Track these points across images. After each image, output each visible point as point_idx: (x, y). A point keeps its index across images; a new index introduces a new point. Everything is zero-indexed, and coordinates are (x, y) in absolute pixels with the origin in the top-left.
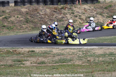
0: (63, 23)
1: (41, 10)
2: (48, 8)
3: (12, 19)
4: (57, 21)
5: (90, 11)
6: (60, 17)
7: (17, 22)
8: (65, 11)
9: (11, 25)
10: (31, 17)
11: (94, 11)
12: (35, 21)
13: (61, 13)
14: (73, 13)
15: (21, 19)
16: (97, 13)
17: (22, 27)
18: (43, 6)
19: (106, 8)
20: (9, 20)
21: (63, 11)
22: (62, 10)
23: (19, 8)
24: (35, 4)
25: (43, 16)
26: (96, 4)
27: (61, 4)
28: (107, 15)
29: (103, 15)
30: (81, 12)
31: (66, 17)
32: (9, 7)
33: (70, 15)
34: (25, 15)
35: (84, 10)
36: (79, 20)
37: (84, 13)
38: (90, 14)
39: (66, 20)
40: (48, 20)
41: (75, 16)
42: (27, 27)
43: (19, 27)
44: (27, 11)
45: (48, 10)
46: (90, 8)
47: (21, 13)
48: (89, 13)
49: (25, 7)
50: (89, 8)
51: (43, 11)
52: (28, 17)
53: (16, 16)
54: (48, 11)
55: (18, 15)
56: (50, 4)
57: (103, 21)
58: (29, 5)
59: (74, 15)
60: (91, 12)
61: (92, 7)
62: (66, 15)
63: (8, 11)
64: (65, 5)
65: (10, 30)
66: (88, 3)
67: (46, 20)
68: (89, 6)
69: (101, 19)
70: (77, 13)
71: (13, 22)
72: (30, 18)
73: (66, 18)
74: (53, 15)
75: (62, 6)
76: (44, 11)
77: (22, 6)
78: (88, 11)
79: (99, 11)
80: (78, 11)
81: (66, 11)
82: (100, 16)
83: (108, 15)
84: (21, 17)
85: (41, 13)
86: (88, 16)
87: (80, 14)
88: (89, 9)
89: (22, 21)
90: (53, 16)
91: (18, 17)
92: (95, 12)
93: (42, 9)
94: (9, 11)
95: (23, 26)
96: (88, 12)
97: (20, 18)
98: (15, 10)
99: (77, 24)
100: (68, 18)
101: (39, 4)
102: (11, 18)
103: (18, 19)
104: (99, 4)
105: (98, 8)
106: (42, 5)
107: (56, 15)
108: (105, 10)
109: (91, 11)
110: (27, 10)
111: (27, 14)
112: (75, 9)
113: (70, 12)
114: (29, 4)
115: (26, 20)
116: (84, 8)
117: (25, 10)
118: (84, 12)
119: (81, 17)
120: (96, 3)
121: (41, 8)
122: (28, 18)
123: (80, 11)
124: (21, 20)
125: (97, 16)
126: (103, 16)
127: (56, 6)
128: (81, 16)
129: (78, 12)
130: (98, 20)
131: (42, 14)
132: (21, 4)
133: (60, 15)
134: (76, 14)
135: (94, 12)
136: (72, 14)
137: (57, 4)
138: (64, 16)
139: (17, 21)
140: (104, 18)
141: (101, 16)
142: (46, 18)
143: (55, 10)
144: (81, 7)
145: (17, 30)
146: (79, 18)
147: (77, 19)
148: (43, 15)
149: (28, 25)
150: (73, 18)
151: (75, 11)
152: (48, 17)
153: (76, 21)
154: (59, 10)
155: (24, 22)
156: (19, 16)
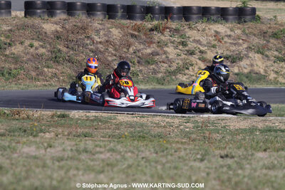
0: (156, 68)
1: (98, 31)
2: (117, 27)
3: (17, 49)
4: (139, 62)
5: (232, 41)
6: (149, 51)
7: (29, 60)
8: (163, 38)
9: (13, 66)
10: (67, 48)
11: (241, 41)
12: (79, 58)
13: (152, 43)
14: (184, 44)
15: (42, 51)
16: (249, 48)
17: (42, 73)
18: (102, 20)
19: (275, 35)
20: (7, 52)
21: (157, 36)
22: (155, 32)
23: (36, 21)
24: (83, 13)
25: (100, 46)
26: (250, 24)
27: (152, 19)
28: (276, 53)
29: (267, 53)
30: (205, 43)
31: (165, 53)
32: (9, 18)
33: (176, 48)
34: (51, 41)
35: (214, 38)
36: (199, 62)
37: (214, 46)
38: (231, 48)
39: (163, 62)
40: (115, 57)
41: (188, 51)
42: (55, 75)
43: (34, 74)
44: (57, 32)
45: (117, 31)
46: (232, 33)
47: (40, 35)
48: (228, 45)
49: (53, 19)
50: (229, 33)
51: (102, 32)
52: (61, 47)
53: (27, 43)
54: (116, 33)
55: (33, 39)
56: (123, 17)
57: (265, 71)
58: (64, 16)
59: (187, 48)
60: (235, 44)
61: (238, 32)
62: (166, 49)
63: (5, 28)
64: (163, 22)
65: (8, 79)
66: (227, 20)
67: (110, 59)
68: (228, 28)
69: (260, 63)
70: (195, 45)
71: (16, 59)
72: (65, 49)
73: (164, 56)
74: (129, 46)
75: (155, 22)
76: (104, 34)
77: (46, 17)
78: (226, 39)
79: (256, 41)
80: (197, 38)
81: (165, 37)
82: (256, 55)
83: (280, 56)
84: (42, 46)
85: (97, 39)
86: (225, 54)
87: (202, 48)
88: (230, 36)
89: (44, 57)
90: (128, 49)
91: (31, 46)
92: (245, 46)
93: (100, 26)
94: (10, 28)
95: (46, 69)
96: (225, 42)
97: (37, 49)
98: (25, 27)
99: (192, 73)
100: (170, 57)
101: (93, 15)
102: (13, 48)
103: (32, 50)
104: (259, 25)
105: (255, 35)
106: (101, 17)
107: (136, 45)
108: (272, 41)
109: (235, 42)
110: (58, 29)
111: (58, 38)
112: (189, 33)
113: (177, 39)
114: (64, 13)
115: (54, 56)
116: (216, 31)
117: (53, 29)
118: (214, 43)
119: (205, 56)
120: (251, 21)
121: (96, 25)
122: (59, 51)
123: (204, 40)
124: (42, 55)
125: (250, 55)
126: (267, 56)
127: (139, 22)
128: (206, 53)
129: (198, 42)
130: (252, 65)
131: (99, 40)
132: (44, 12)
133: (149, 46)
134: (191, 46)
135: (241, 45)
136: (181, 47)
137: (143, 19)
138: (158, 49)
139: (28, 57)
140: (269, 63)
141: (260, 56)
142: (109, 53)
143: (136, 33)
144: (207, 28)
145: (28, 81)
146: (200, 59)
147: (194, 59)
148: (100, 42)
149: (59, 68)
150: (183, 56)
151: (189, 37)
152: (116, 50)
153: (192, 65)
154: (145, 34)
155: (48, 60)
156: (36, 44)
